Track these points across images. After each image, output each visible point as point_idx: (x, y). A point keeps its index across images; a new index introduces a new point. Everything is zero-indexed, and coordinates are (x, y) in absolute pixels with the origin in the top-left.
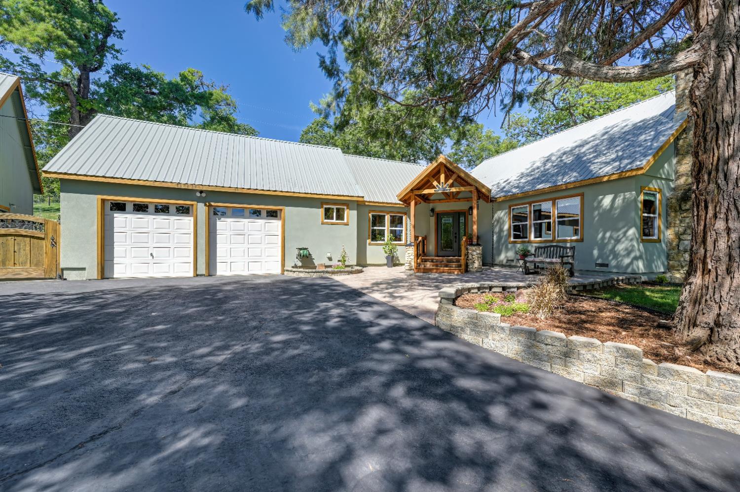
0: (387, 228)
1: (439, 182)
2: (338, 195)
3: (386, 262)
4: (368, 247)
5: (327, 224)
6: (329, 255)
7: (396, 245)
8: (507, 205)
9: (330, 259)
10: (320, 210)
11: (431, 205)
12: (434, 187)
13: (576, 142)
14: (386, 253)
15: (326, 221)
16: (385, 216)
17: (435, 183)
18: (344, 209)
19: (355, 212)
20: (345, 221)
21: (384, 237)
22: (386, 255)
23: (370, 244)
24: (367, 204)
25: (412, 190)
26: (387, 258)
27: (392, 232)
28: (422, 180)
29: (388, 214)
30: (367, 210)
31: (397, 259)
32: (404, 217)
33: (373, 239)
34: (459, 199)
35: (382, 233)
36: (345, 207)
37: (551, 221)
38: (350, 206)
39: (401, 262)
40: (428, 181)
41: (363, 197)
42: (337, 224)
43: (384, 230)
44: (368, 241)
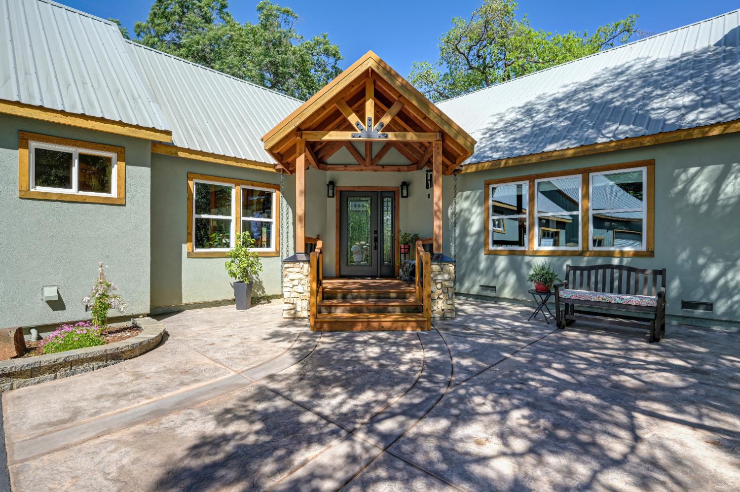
0: (235, 215)
1: (362, 117)
2: (83, 116)
3: (232, 297)
4: (186, 262)
5: (45, 198)
6: (51, 293)
7: (257, 256)
8: (481, 181)
9: (57, 304)
10: (17, 153)
11: (329, 175)
12: (350, 128)
13: (566, 86)
14: (233, 274)
15: (40, 189)
16: (230, 188)
17: (353, 119)
18: (109, 160)
19: (146, 171)
20: (114, 193)
21: (228, 237)
22: (233, 280)
23: (190, 255)
24: (181, 154)
25: (298, 129)
26: (235, 286)
27: (246, 226)
28: (323, 107)
29: (237, 184)
30: (183, 170)
31: (260, 285)
32: (274, 195)
33: (200, 243)
34: (383, 166)
35: (223, 228)
36: (113, 155)
37: (579, 213)
38: (129, 152)
39: (268, 292)
40: (337, 114)
41: (169, 133)
42: (83, 201)
43: (229, 221)
44: (186, 248)
